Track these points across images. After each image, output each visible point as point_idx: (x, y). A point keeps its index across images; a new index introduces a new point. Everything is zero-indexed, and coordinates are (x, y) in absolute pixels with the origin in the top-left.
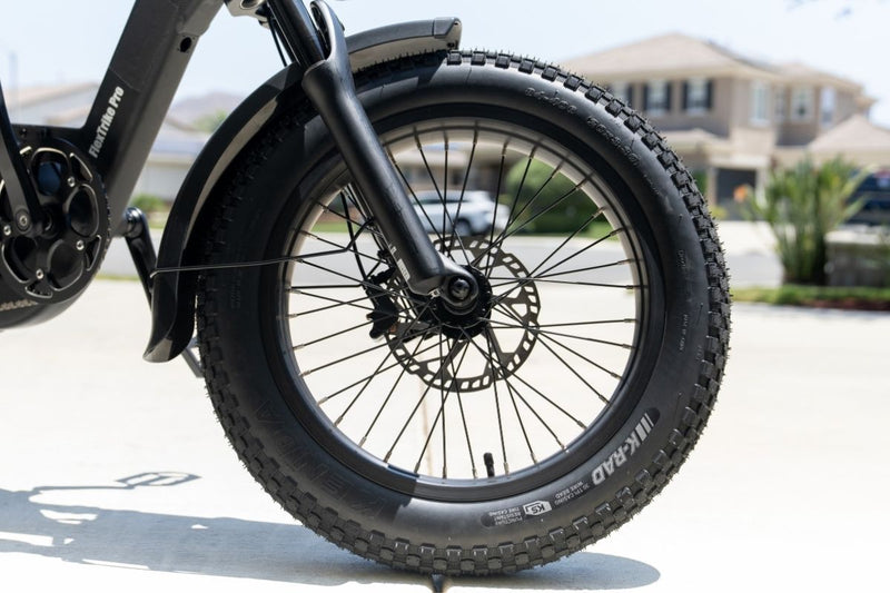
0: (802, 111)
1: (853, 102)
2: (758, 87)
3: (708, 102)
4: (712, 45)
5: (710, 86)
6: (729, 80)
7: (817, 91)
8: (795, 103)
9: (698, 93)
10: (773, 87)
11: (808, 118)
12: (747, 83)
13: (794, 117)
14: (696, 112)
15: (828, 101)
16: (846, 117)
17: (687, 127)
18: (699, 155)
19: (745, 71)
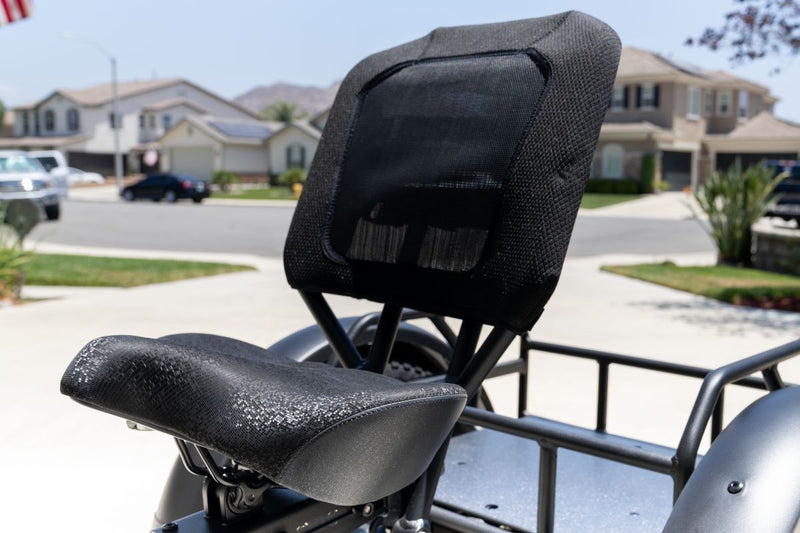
0: (724, 108)
1: (761, 101)
2: (692, 89)
3: (656, 102)
4: (658, 57)
5: (657, 89)
6: (672, 85)
7: (736, 93)
8: (720, 102)
9: (648, 95)
10: (703, 90)
11: (729, 113)
12: (685, 86)
13: (719, 113)
14: (647, 109)
15: (743, 101)
16: (757, 113)
17: (639, 120)
18: (649, 142)
19: (683, 78)
